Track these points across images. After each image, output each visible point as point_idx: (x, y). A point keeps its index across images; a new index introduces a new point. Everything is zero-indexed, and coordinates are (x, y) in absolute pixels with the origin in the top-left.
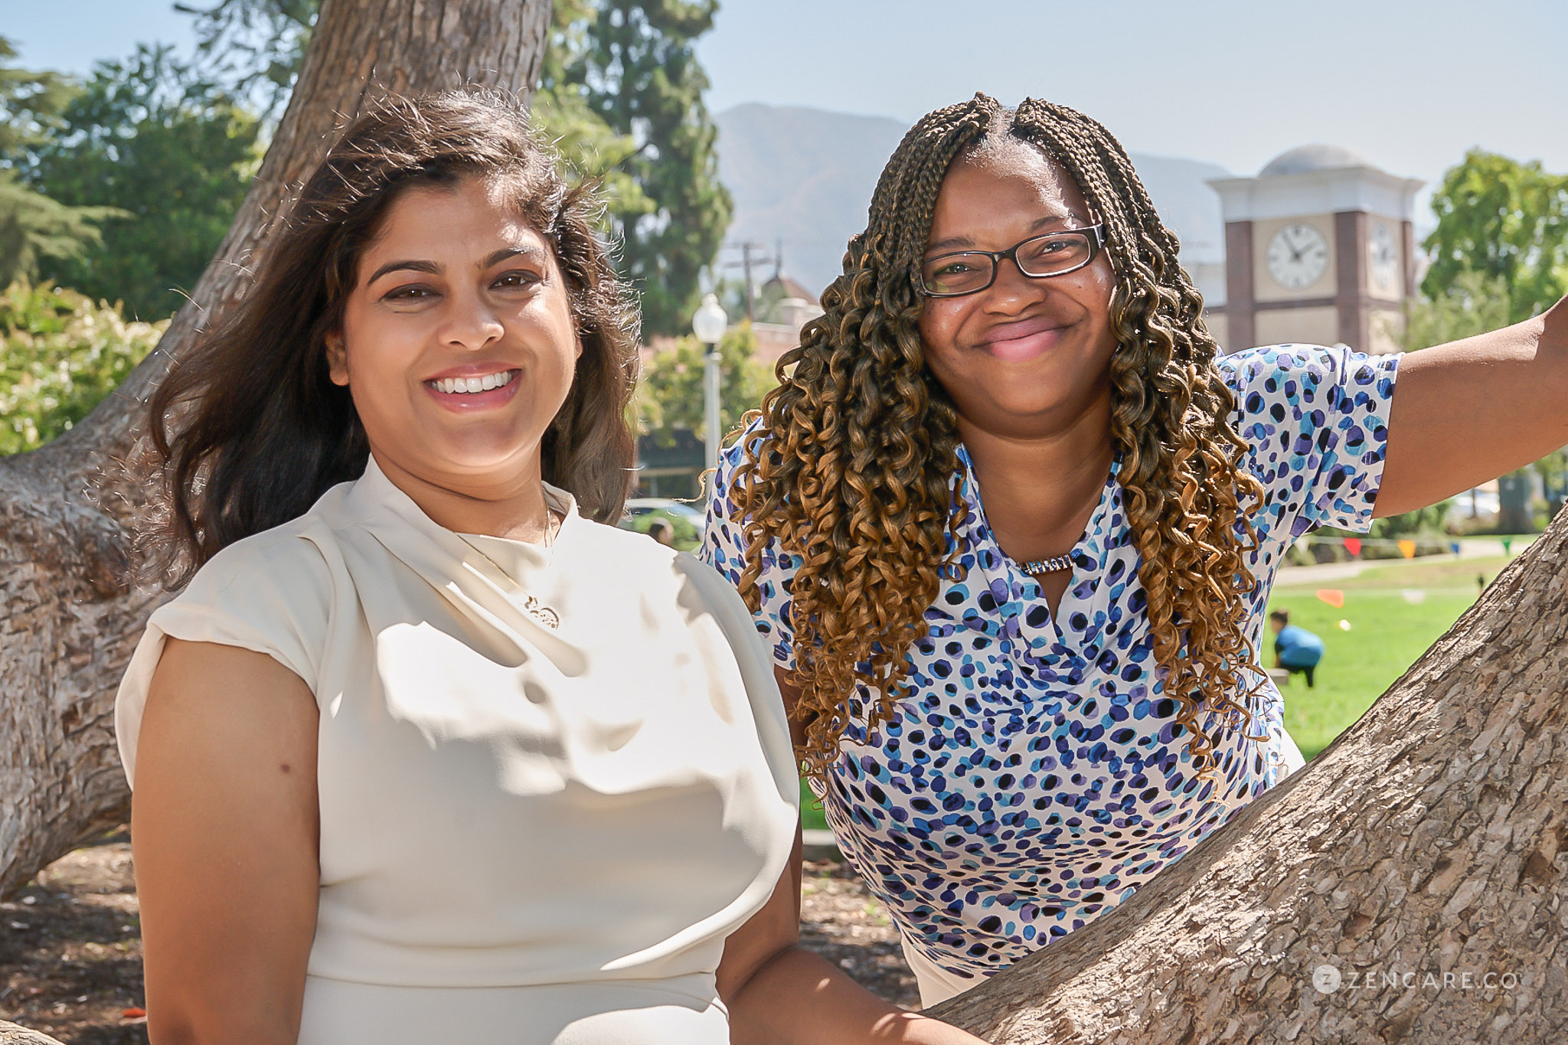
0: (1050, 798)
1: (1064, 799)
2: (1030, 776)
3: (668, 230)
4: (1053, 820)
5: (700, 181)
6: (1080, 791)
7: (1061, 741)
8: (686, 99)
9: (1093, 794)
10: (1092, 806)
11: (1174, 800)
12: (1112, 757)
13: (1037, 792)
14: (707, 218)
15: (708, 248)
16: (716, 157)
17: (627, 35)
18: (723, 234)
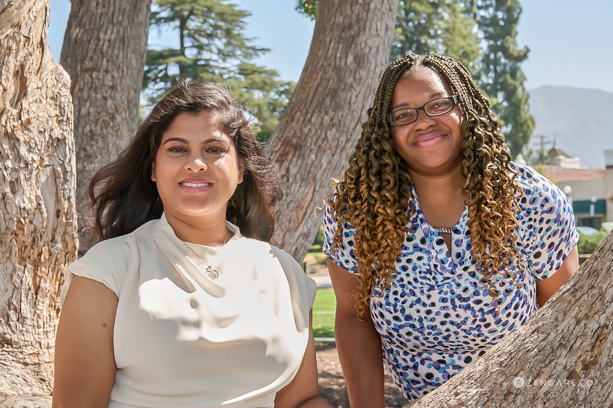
0: (446, 322)
1: (452, 323)
2: (439, 312)
3: (511, 132)
4: (448, 330)
5: (523, 114)
6: (459, 321)
7: (452, 300)
8: (517, 84)
9: (464, 322)
10: (463, 327)
11: (498, 329)
12: (473, 309)
13: (441, 318)
14: (525, 128)
15: (526, 138)
16: (529, 105)
17: (496, 62)
18: (531, 133)
